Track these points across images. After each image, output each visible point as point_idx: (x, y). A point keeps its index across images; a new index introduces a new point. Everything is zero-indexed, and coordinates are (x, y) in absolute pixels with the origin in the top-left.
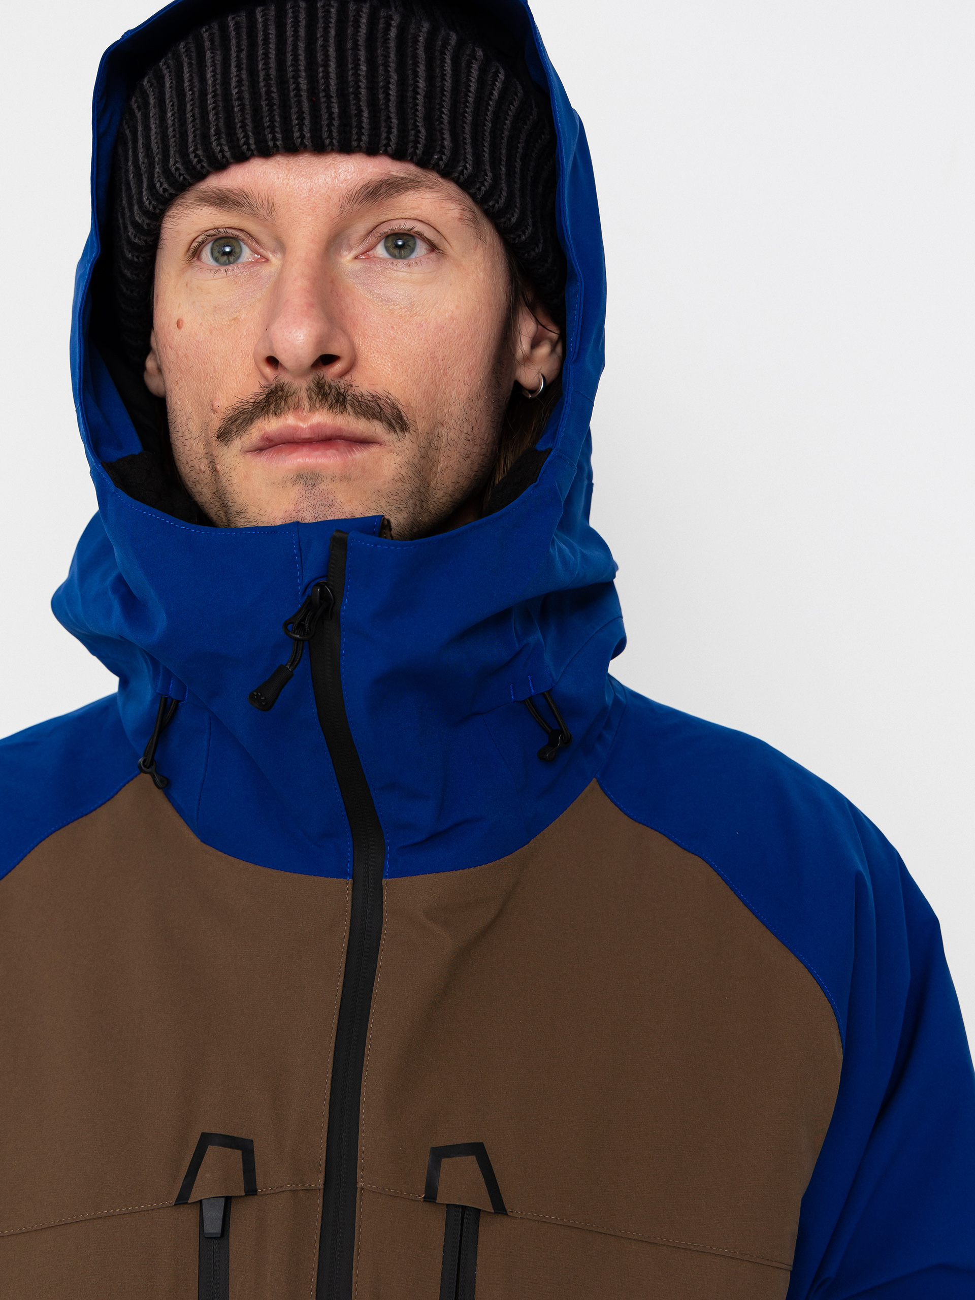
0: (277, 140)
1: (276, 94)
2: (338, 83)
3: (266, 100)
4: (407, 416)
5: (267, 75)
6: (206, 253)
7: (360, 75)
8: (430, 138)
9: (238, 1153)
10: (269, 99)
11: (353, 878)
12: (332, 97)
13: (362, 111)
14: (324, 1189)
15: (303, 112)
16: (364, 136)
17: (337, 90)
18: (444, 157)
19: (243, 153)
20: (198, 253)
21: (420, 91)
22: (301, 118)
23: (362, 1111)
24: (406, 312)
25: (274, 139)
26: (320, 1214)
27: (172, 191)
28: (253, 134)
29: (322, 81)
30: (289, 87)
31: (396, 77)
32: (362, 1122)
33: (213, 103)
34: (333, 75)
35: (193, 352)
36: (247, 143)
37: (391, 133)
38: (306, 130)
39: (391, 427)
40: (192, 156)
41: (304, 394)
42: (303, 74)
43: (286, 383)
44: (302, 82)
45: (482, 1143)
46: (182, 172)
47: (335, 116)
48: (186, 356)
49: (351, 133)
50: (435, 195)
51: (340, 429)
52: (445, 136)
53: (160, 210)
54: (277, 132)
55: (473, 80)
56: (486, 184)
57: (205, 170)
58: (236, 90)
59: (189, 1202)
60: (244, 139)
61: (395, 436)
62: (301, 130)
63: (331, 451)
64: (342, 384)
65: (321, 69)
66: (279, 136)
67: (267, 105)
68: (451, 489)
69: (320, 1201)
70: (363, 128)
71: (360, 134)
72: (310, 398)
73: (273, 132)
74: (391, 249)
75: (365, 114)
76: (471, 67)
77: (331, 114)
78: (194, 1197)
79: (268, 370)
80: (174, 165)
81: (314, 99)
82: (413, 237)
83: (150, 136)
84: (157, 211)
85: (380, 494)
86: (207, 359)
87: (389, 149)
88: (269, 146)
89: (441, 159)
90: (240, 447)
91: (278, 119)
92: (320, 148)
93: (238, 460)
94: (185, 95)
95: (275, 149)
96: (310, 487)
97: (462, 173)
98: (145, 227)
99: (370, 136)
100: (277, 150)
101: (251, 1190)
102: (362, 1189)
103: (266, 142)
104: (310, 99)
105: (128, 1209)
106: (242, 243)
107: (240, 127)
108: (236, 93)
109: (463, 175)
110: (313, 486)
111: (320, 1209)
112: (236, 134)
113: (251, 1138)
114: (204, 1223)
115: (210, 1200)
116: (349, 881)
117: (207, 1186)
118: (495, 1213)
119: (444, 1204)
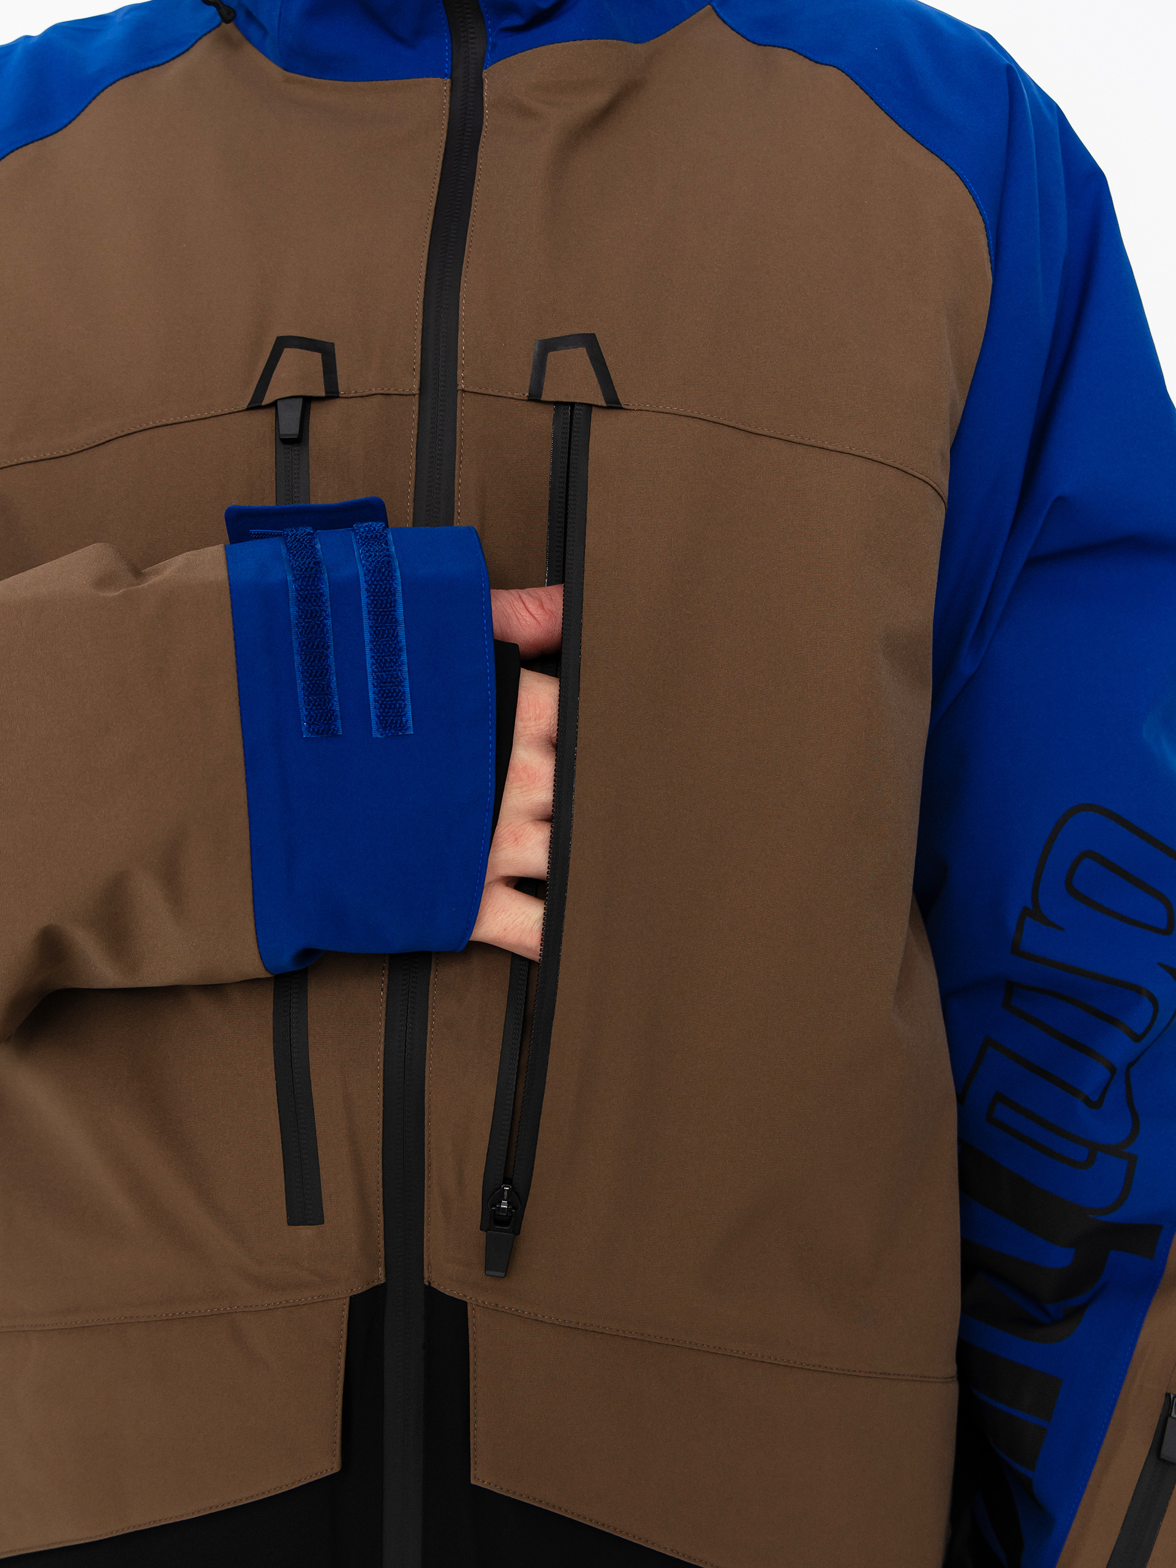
9: (318, 356)
11: (451, 78)
14: (420, 394)
23: (462, 307)
26: (416, 422)
32: (461, 320)
45: (593, 335)
69: (415, 408)
78: (269, 399)
101: (333, 393)
102: (464, 391)
105: (196, 416)
111: (415, 416)
113: (332, 341)
114: (282, 423)
115: (287, 400)
116: (447, 80)
117: (283, 386)
118: (608, 408)
119: (550, 402)
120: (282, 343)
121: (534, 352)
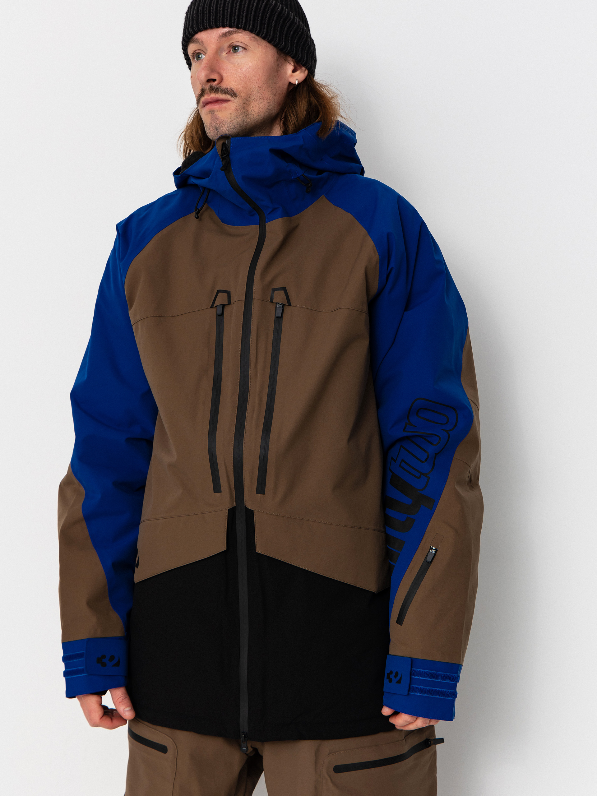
9: (226, 294)
14: (245, 300)
26: (244, 306)
39: (232, 96)
45: (285, 288)
50: (242, 35)
51: (218, 98)
59: (214, 307)
61: (234, 98)
64: (218, 86)
69: (244, 303)
74: (233, 51)
82: (238, 46)
92: (211, 28)
96: (212, 114)
101: (229, 303)
102: (254, 299)
105: (198, 309)
113: (230, 291)
114: (218, 311)
115: (219, 305)
116: (258, 225)
117: (218, 302)
118: (288, 305)
119: (275, 303)
120: (219, 291)
121: (271, 291)
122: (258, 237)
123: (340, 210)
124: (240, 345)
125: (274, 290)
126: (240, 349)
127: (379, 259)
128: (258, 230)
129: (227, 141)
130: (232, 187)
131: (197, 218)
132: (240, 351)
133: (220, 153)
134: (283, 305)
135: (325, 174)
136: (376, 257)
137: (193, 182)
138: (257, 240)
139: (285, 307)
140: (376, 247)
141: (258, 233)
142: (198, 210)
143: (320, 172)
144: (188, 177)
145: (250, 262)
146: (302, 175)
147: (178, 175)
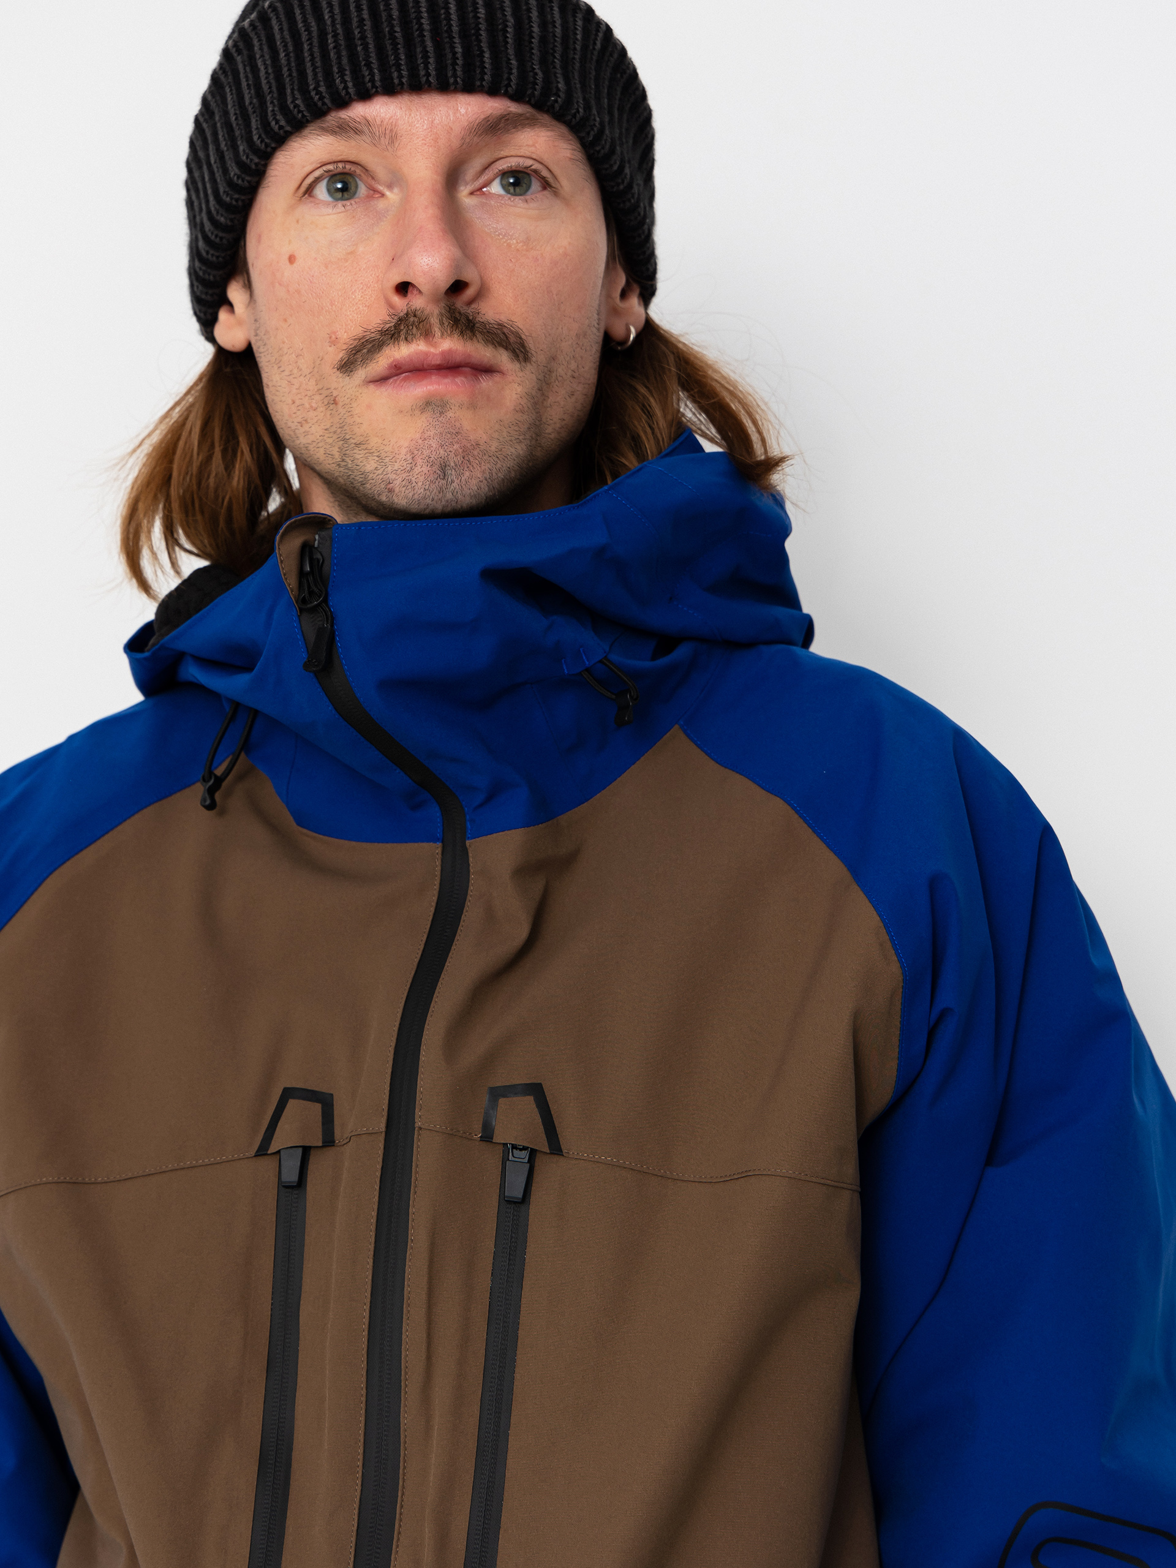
0: (402, 77)
1: (400, 34)
2: (460, 25)
3: (389, 39)
4: (531, 345)
5: (390, 16)
6: (321, 191)
7: (479, 18)
8: (547, 81)
9: (318, 1106)
10: (393, 38)
11: (443, 842)
12: (454, 37)
13: (483, 52)
14: (386, 1132)
15: (428, 52)
16: (486, 76)
17: (460, 32)
18: (559, 99)
19: (368, 90)
20: (310, 190)
21: (534, 35)
22: (426, 57)
24: (522, 246)
25: (400, 77)
26: (382, 1157)
27: (288, 128)
28: (379, 71)
29: (444, 22)
30: (412, 27)
31: (513, 21)
33: (334, 42)
34: (454, 17)
35: (307, 286)
36: (372, 80)
37: (512, 74)
38: (431, 67)
39: (515, 356)
40: (313, 93)
41: (434, 321)
42: (426, 15)
43: (418, 308)
44: (424, 22)
45: (540, 1085)
46: (302, 108)
47: (459, 55)
48: (298, 292)
49: (475, 72)
50: (549, 133)
51: (470, 356)
52: (559, 80)
53: (272, 148)
54: (403, 70)
55: (579, 28)
56: (595, 129)
57: (326, 107)
58: (359, 30)
59: (269, 1152)
60: (370, 76)
61: (518, 365)
62: (426, 68)
63: (460, 378)
64: (470, 311)
65: (442, 11)
66: (404, 73)
67: (391, 44)
68: (558, 425)
69: (382, 1145)
70: (486, 68)
71: (483, 73)
72: (442, 323)
73: (399, 70)
74: (506, 187)
75: (487, 55)
76: (576, 17)
77: (454, 53)
78: (272, 1149)
79: (396, 300)
80: (292, 102)
81: (438, 39)
82: (528, 174)
83: (259, 77)
84: (269, 150)
85: (501, 423)
86: (323, 293)
87: (509, 89)
88: (395, 83)
89: (556, 101)
90: (363, 377)
91: (403, 57)
93: (360, 391)
94: (300, 35)
95: (400, 87)
96: (438, 415)
97: (574, 116)
98: (253, 167)
99: (492, 76)
100: (401, 88)
101: (329, 1141)
102: (420, 1128)
103: (392, 79)
104: (433, 39)
105: (209, 1160)
106: (357, 180)
107: (365, 65)
108: (358, 33)
109: (575, 118)
110: (441, 413)
111: (381, 1152)
112: (360, 71)
113: (331, 1092)
114: (284, 1171)
115: (288, 1149)
116: (439, 844)
117: (286, 1136)
118: (551, 1153)
119: (500, 1144)
120: (288, 1094)
121: (486, 1098)
122: (437, 887)
123: (740, 785)
124: (368, 1311)
125: (497, 1093)
126: (365, 1327)
127: (901, 979)
128: (438, 863)
129: (317, 537)
130: (336, 710)
131: (211, 807)
132: (365, 1333)
133: (291, 582)
134: (533, 1153)
135: (682, 652)
136: (891, 972)
137: (194, 677)
138: (435, 899)
139: (539, 1161)
140: (888, 933)
141: (438, 873)
142: (216, 776)
143: (666, 643)
144: (179, 657)
145: (408, 986)
146: (600, 661)
147: (142, 651)
